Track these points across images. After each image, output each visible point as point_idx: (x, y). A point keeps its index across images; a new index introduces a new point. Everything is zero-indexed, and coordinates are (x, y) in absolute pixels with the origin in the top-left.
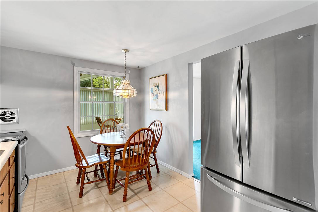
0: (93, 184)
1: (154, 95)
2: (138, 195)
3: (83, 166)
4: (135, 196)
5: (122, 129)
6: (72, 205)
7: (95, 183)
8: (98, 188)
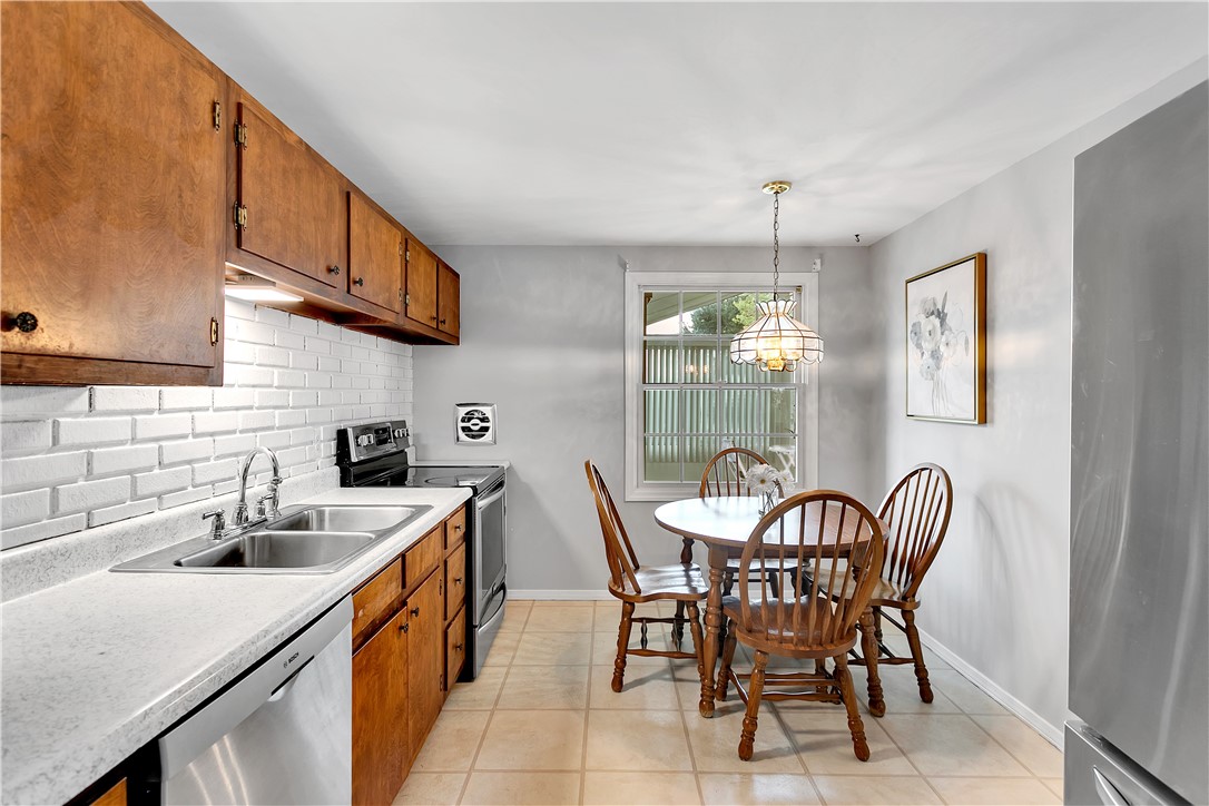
0: (662, 662)
1: (923, 353)
2: (804, 756)
3: (625, 593)
4: (791, 754)
5: (761, 486)
6: (588, 704)
7: (670, 662)
8: (676, 680)
